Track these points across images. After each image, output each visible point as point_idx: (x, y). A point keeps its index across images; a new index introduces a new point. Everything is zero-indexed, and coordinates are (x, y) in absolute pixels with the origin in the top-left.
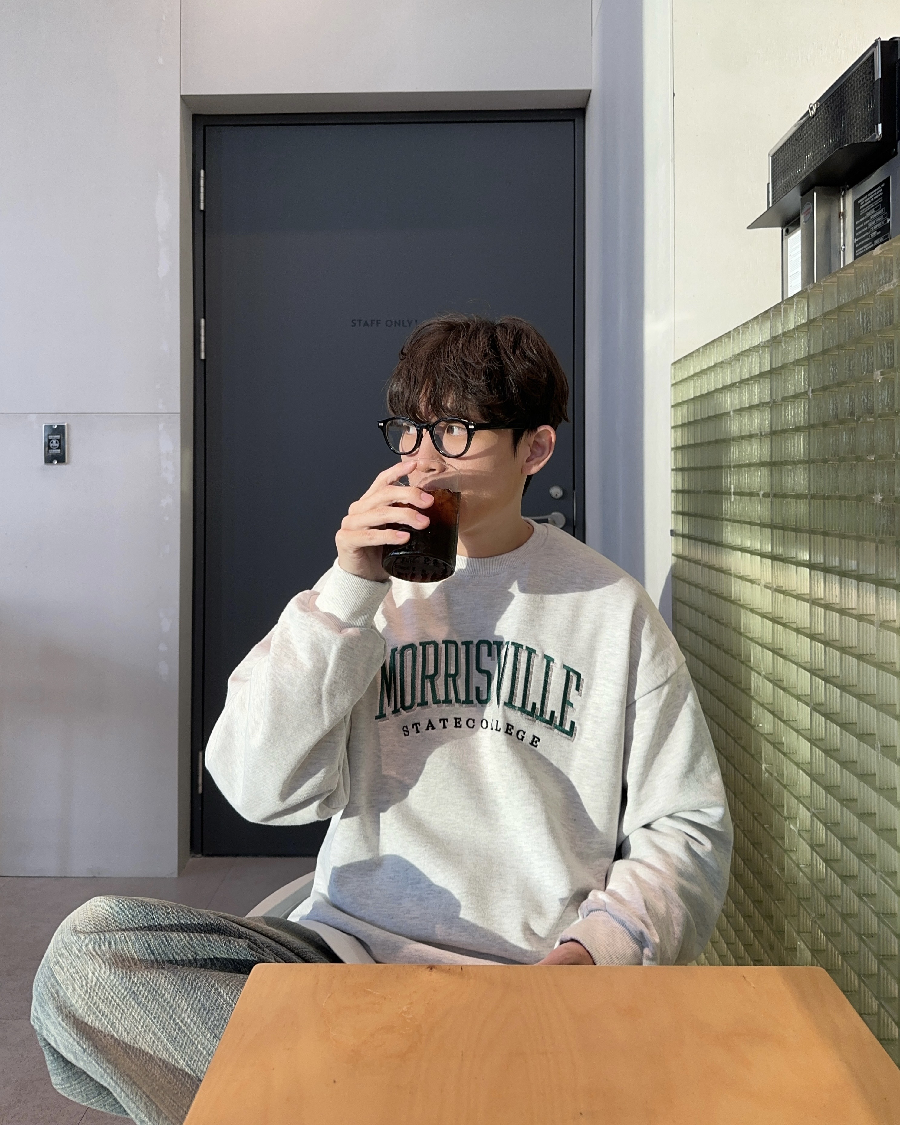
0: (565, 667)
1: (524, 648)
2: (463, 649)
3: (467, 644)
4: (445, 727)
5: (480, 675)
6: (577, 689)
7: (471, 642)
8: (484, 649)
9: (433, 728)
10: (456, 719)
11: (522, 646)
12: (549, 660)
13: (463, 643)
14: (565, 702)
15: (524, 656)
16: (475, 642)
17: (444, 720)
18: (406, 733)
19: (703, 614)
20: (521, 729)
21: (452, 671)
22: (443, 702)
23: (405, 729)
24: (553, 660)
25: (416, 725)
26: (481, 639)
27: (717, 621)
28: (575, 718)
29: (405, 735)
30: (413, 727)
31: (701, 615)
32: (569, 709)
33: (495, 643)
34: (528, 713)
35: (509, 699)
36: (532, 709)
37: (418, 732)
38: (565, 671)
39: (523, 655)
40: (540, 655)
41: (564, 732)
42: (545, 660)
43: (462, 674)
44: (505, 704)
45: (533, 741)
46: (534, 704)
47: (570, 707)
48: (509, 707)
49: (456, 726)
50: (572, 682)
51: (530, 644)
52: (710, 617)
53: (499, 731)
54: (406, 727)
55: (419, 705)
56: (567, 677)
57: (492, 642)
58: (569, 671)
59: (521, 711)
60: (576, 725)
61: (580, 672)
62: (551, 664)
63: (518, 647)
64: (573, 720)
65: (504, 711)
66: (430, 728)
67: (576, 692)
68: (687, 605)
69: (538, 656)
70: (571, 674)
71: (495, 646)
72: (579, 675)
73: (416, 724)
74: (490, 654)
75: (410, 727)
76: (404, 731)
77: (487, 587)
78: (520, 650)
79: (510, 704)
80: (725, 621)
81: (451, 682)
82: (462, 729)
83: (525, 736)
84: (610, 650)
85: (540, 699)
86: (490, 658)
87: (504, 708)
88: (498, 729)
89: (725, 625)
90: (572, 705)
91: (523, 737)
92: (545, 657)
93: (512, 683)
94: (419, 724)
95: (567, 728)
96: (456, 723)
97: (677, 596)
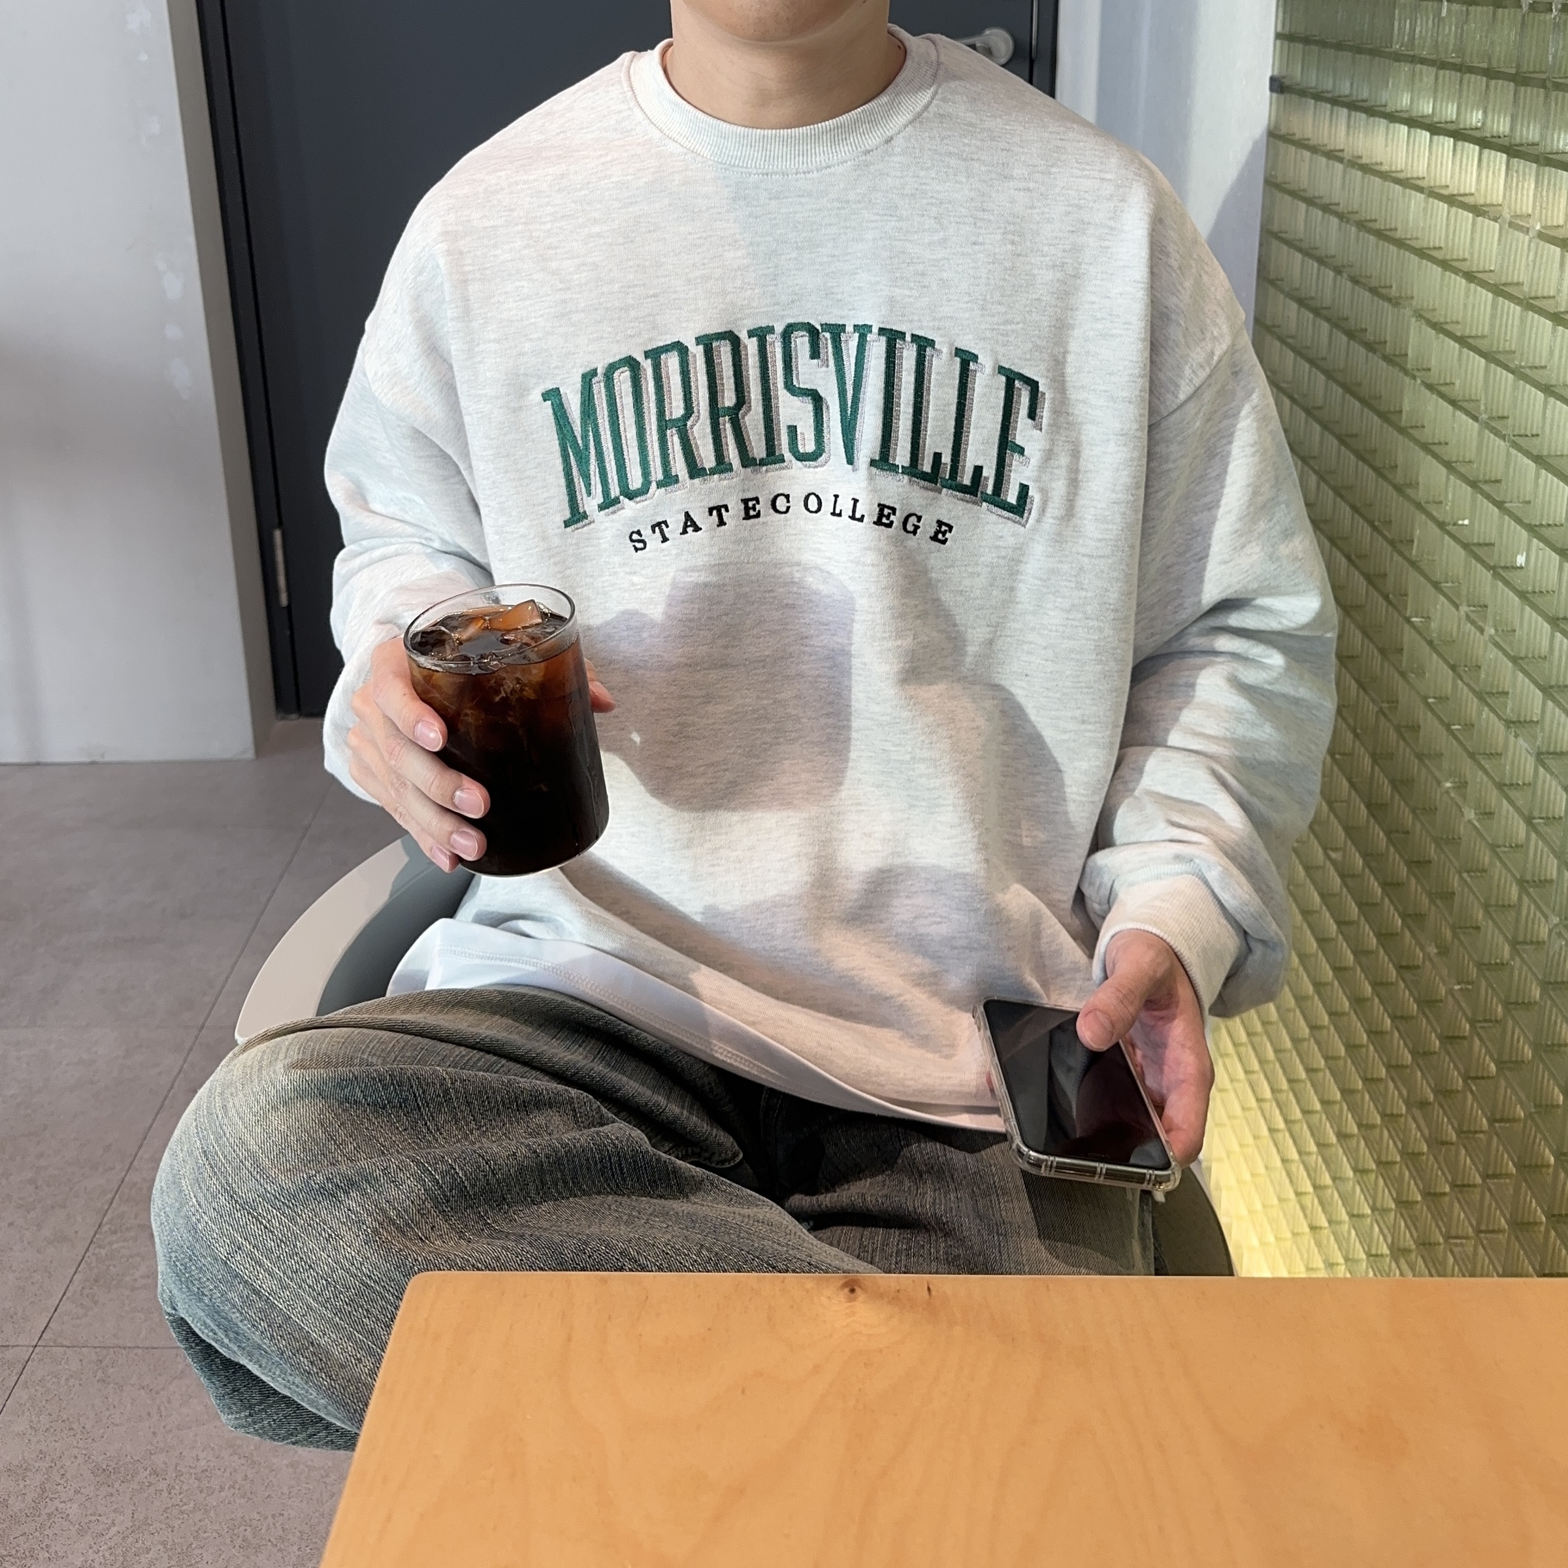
0: (1002, 370)
1: (908, 338)
2: (751, 346)
3: (761, 334)
4: (722, 523)
5: (796, 401)
6: (1032, 415)
7: (771, 330)
8: (801, 343)
9: (697, 529)
10: (745, 501)
11: (902, 335)
12: (966, 359)
13: (751, 334)
14: (1006, 445)
15: (908, 356)
16: (779, 328)
17: (718, 508)
18: (640, 545)
19: (1338, 271)
20: (912, 511)
21: (728, 399)
22: (713, 472)
23: (635, 537)
24: (975, 358)
25: (659, 526)
26: (791, 321)
27: (1374, 291)
28: (1028, 478)
29: (637, 549)
30: (654, 532)
31: (1331, 274)
32: (1015, 461)
33: (827, 327)
34: (924, 476)
35: (881, 452)
36: (933, 467)
37: (665, 539)
38: (1004, 379)
39: (905, 353)
40: (945, 350)
41: (1004, 509)
42: (958, 360)
43: (753, 404)
44: (873, 463)
45: (937, 533)
46: (937, 457)
47: (1016, 456)
48: (882, 469)
49: (747, 517)
50: (1019, 403)
51: (921, 328)
52: (1355, 281)
53: (861, 519)
54: (639, 533)
55: (660, 485)
56: (1006, 392)
57: (819, 328)
58: (1011, 378)
59: (908, 474)
60: (1030, 494)
61: (1036, 379)
62: (972, 366)
63: (892, 337)
64: (1025, 482)
65: (871, 478)
66: (690, 530)
67: (1030, 421)
68: (1300, 250)
69: (940, 351)
70: (1017, 384)
71: (828, 335)
72: (1033, 385)
73: (659, 524)
74: (815, 354)
75: (646, 533)
76: (632, 541)
77: (803, 200)
78: (899, 342)
79: (883, 461)
80: (1393, 292)
81: (728, 426)
82: (760, 519)
83: (920, 524)
84: (1099, 326)
85: (950, 445)
86: (815, 361)
87: (870, 474)
88: (858, 516)
89: (1395, 302)
90: (1021, 450)
91: (917, 527)
92: (959, 352)
93: (885, 418)
94: (665, 522)
95: (1012, 498)
96: (747, 509)
97: (1275, 228)
